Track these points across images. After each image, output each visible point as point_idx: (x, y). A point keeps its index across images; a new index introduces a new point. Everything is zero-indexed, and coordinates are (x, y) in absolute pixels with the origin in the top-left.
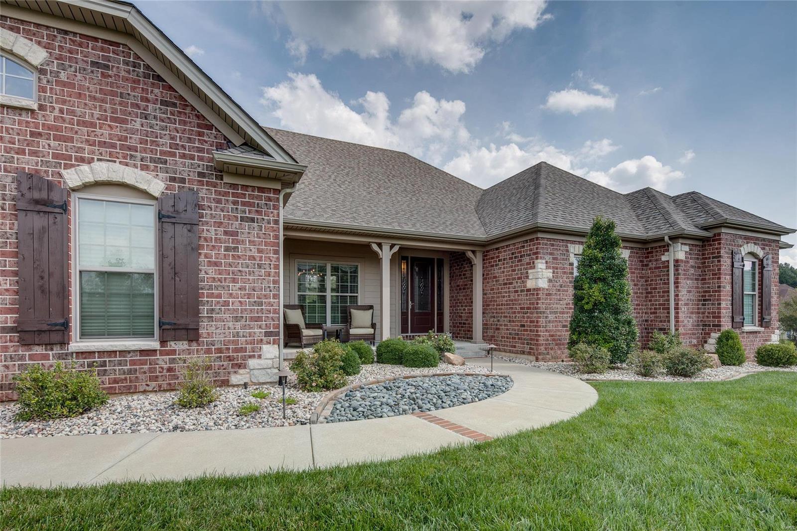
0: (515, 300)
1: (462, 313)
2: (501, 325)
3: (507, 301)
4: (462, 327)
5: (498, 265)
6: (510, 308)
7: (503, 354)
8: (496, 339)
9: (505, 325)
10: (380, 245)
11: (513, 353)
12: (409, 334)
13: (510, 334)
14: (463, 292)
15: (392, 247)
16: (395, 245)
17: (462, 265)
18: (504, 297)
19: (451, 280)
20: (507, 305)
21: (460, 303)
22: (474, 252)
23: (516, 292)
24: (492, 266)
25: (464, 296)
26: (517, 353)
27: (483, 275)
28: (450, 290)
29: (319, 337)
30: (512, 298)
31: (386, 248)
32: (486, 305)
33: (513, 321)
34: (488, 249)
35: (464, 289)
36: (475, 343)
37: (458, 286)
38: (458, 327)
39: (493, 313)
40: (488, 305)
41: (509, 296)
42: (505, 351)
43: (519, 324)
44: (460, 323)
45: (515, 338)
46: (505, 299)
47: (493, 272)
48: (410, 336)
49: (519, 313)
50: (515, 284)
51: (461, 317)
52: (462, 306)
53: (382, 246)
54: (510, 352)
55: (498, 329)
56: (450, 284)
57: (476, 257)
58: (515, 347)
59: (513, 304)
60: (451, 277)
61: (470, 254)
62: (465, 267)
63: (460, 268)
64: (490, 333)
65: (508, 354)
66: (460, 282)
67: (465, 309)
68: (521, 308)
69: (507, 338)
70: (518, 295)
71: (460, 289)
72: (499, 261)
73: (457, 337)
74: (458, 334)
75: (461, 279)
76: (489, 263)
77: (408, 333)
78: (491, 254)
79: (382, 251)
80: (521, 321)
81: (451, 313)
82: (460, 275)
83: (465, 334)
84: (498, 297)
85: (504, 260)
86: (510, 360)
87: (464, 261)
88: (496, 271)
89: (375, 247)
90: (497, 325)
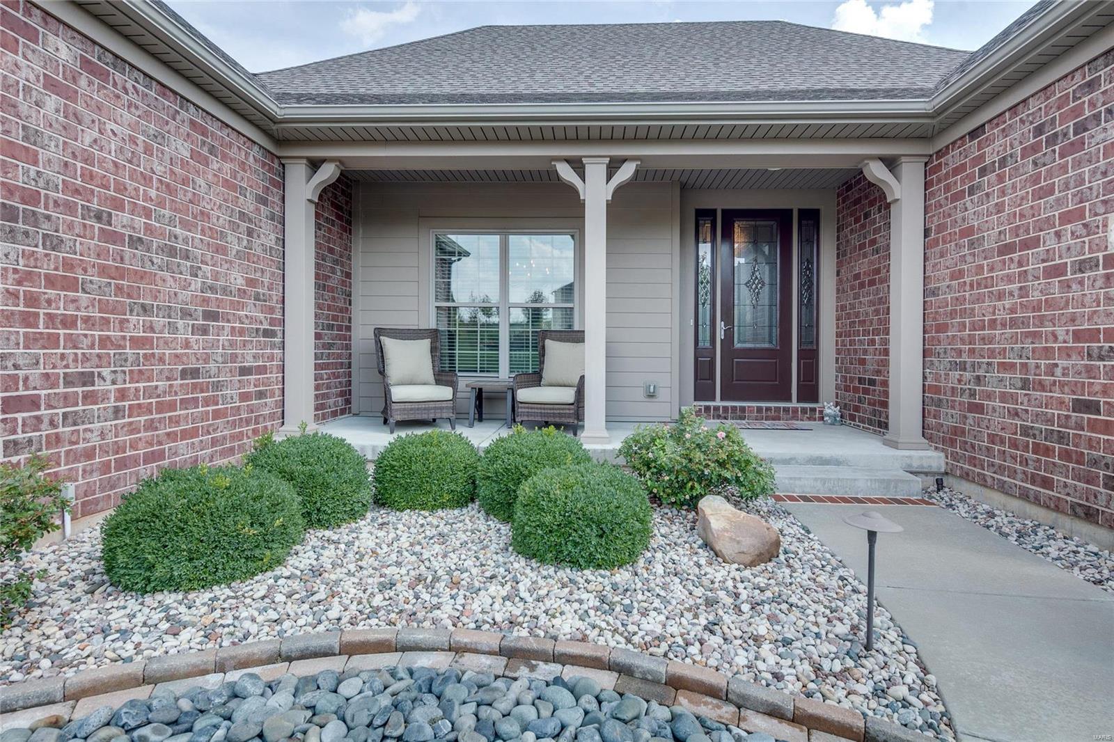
0: (1049, 304)
1: (865, 351)
2: (989, 396)
3: (1013, 311)
4: (866, 391)
5: (979, 187)
6: (1028, 335)
7: (998, 498)
8: (969, 440)
9: (1004, 397)
10: (578, 165)
11: (1037, 501)
12: (718, 403)
13: (1026, 431)
14: (868, 294)
15: (614, 166)
16: (624, 160)
17: (867, 216)
18: (1001, 296)
19: (840, 265)
20: (1013, 323)
21: (862, 323)
22: (891, 163)
23: (1058, 271)
24: (958, 196)
25: (872, 303)
26: (1057, 509)
27: (927, 233)
28: (838, 290)
29: (444, 404)
30: (1035, 296)
31: (596, 171)
32: (933, 327)
33: (1041, 386)
34: (941, 144)
35: (872, 283)
36: (894, 445)
37: (857, 277)
38: (856, 390)
39: (960, 352)
40: (942, 328)
41: (1023, 292)
42: (1003, 489)
43: (1068, 398)
44: (861, 380)
45: (1048, 451)
46: (1007, 303)
47: (960, 215)
48: (717, 409)
49: (1067, 353)
50: (1051, 243)
51: (862, 362)
52: (866, 333)
53: (583, 167)
54: (1024, 496)
55: (978, 408)
56: (838, 274)
57: (898, 178)
58: (1047, 483)
59: (1041, 321)
60: (840, 255)
61: (877, 172)
62: (874, 222)
63: (863, 226)
64: (949, 418)
65: (1016, 504)
66: (862, 266)
67: (873, 342)
68: (1077, 336)
69: (1014, 445)
70: (1067, 286)
71: (862, 285)
72: (983, 172)
73: (852, 418)
74: (857, 409)
75: (865, 256)
76: (947, 188)
77: (713, 399)
78: (953, 159)
79: (584, 181)
80: (1075, 387)
81: (838, 352)
82: (862, 246)
83: (874, 413)
84: (980, 299)
85: (1003, 163)
86: (1021, 535)
87: (872, 204)
88: (972, 211)
89: (566, 173)
90: (973, 394)
